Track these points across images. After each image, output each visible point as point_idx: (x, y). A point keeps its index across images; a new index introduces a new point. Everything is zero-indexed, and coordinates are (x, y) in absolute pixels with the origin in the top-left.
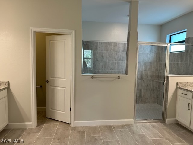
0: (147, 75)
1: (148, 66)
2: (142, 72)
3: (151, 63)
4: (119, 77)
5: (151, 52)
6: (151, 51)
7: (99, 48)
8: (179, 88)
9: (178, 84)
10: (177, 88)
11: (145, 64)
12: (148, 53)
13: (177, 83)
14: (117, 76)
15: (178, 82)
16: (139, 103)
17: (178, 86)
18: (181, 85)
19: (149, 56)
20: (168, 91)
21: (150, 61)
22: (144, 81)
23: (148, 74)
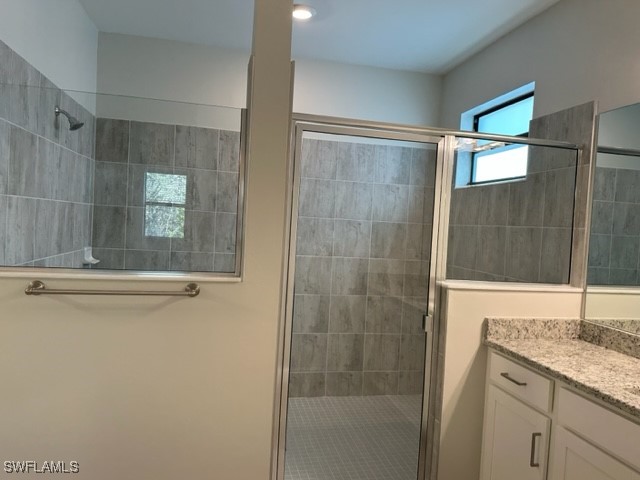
0: (383, 278)
1: (390, 240)
2: (362, 264)
3: (400, 226)
4: (192, 289)
5: (399, 180)
6: (402, 179)
7: (178, 152)
8: (496, 346)
9: (492, 328)
10: (485, 347)
11: (376, 228)
12: (388, 186)
13: (486, 324)
14: (185, 285)
15: (490, 317)
16: (348, 395)
17: (490, 339)
18: (503, 330)
19: (391, 198)
20: (443, 358)
21: (396, 217)
22: (370, 299)
23: (389, 271)
